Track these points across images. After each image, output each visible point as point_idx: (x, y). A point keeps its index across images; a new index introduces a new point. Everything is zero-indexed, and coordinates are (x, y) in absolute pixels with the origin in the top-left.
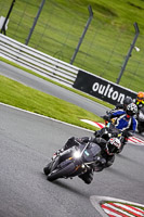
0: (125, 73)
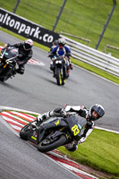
0: (20, 4)
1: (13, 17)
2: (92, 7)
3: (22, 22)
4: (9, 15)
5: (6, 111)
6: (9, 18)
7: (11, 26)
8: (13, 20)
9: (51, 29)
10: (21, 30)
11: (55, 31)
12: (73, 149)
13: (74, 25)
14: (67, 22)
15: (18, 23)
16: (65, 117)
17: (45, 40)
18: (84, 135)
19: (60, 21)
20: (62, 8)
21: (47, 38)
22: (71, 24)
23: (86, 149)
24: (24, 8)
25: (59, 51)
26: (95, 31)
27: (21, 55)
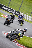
0: (10, 4)
1: (8, 8)
2: (29, 5)
3: (10, 9)
4: (7, 7)
5: (6, 33)
6: (7, 8)
7: (7, 10)
8: (8, 9)
9: (18, 11)
10: (10, 11)
11: (19, 11)
12: (19, 40)
13: (24, 10)
14: (22, 9)
15: (9, 9)
16: (17, 31)
17: (16, 14)
18: (22, 36)
19: (20, 9)
20: (21, 5)
21: (17, 13)
22: (23, 9)
23: (28, 43)
24: (11, 5)
25: (21, 17)
26: (30, 11)
27: (12, 18)
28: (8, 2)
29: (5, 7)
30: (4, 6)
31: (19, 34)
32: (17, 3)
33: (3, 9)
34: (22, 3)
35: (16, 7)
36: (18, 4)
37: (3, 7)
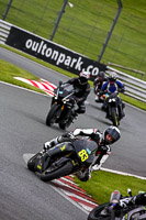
0: (59, 29)
1: (49, 45)
3: (61, 51)
4: (45, 42)
6: (45, 47)
7: (48, 56)
8: (50, 49)
9: (96, 59)
10: (60, 61)
11: (101, 62)
13: (125, 54)
14: (116, 51)
15: (56, 52)
18: (98, 162)
19: (107, 49)
20: (110, 34)
21: (91, 70)
24: (64, 34)
28: (50, 17)
29: (39, 40)
30: (34, 39)
31: (83, 154)
32: (93, 24)
33: (30, 51)
34: (115, 22)
35: (86, 41)
36: (98, 26)
37: (30, 41)
